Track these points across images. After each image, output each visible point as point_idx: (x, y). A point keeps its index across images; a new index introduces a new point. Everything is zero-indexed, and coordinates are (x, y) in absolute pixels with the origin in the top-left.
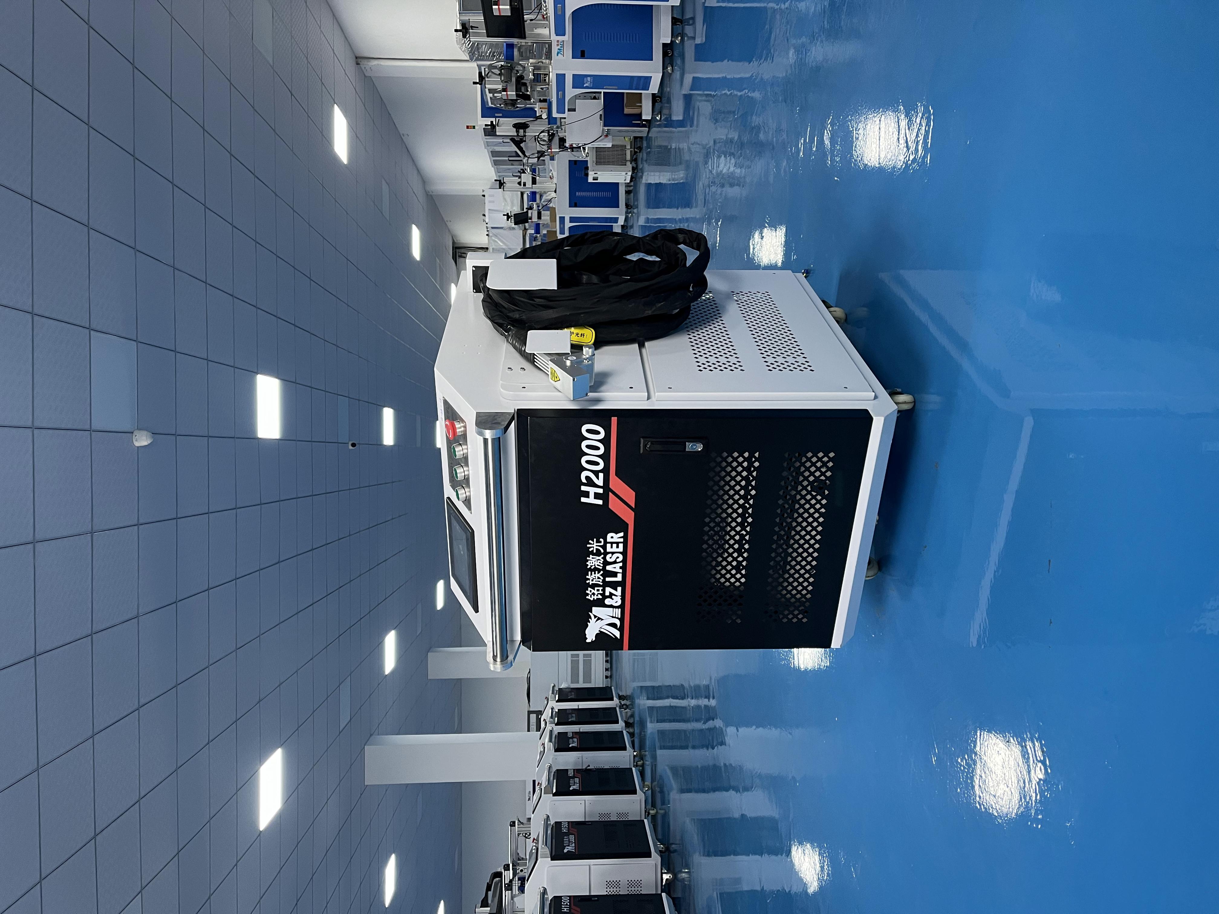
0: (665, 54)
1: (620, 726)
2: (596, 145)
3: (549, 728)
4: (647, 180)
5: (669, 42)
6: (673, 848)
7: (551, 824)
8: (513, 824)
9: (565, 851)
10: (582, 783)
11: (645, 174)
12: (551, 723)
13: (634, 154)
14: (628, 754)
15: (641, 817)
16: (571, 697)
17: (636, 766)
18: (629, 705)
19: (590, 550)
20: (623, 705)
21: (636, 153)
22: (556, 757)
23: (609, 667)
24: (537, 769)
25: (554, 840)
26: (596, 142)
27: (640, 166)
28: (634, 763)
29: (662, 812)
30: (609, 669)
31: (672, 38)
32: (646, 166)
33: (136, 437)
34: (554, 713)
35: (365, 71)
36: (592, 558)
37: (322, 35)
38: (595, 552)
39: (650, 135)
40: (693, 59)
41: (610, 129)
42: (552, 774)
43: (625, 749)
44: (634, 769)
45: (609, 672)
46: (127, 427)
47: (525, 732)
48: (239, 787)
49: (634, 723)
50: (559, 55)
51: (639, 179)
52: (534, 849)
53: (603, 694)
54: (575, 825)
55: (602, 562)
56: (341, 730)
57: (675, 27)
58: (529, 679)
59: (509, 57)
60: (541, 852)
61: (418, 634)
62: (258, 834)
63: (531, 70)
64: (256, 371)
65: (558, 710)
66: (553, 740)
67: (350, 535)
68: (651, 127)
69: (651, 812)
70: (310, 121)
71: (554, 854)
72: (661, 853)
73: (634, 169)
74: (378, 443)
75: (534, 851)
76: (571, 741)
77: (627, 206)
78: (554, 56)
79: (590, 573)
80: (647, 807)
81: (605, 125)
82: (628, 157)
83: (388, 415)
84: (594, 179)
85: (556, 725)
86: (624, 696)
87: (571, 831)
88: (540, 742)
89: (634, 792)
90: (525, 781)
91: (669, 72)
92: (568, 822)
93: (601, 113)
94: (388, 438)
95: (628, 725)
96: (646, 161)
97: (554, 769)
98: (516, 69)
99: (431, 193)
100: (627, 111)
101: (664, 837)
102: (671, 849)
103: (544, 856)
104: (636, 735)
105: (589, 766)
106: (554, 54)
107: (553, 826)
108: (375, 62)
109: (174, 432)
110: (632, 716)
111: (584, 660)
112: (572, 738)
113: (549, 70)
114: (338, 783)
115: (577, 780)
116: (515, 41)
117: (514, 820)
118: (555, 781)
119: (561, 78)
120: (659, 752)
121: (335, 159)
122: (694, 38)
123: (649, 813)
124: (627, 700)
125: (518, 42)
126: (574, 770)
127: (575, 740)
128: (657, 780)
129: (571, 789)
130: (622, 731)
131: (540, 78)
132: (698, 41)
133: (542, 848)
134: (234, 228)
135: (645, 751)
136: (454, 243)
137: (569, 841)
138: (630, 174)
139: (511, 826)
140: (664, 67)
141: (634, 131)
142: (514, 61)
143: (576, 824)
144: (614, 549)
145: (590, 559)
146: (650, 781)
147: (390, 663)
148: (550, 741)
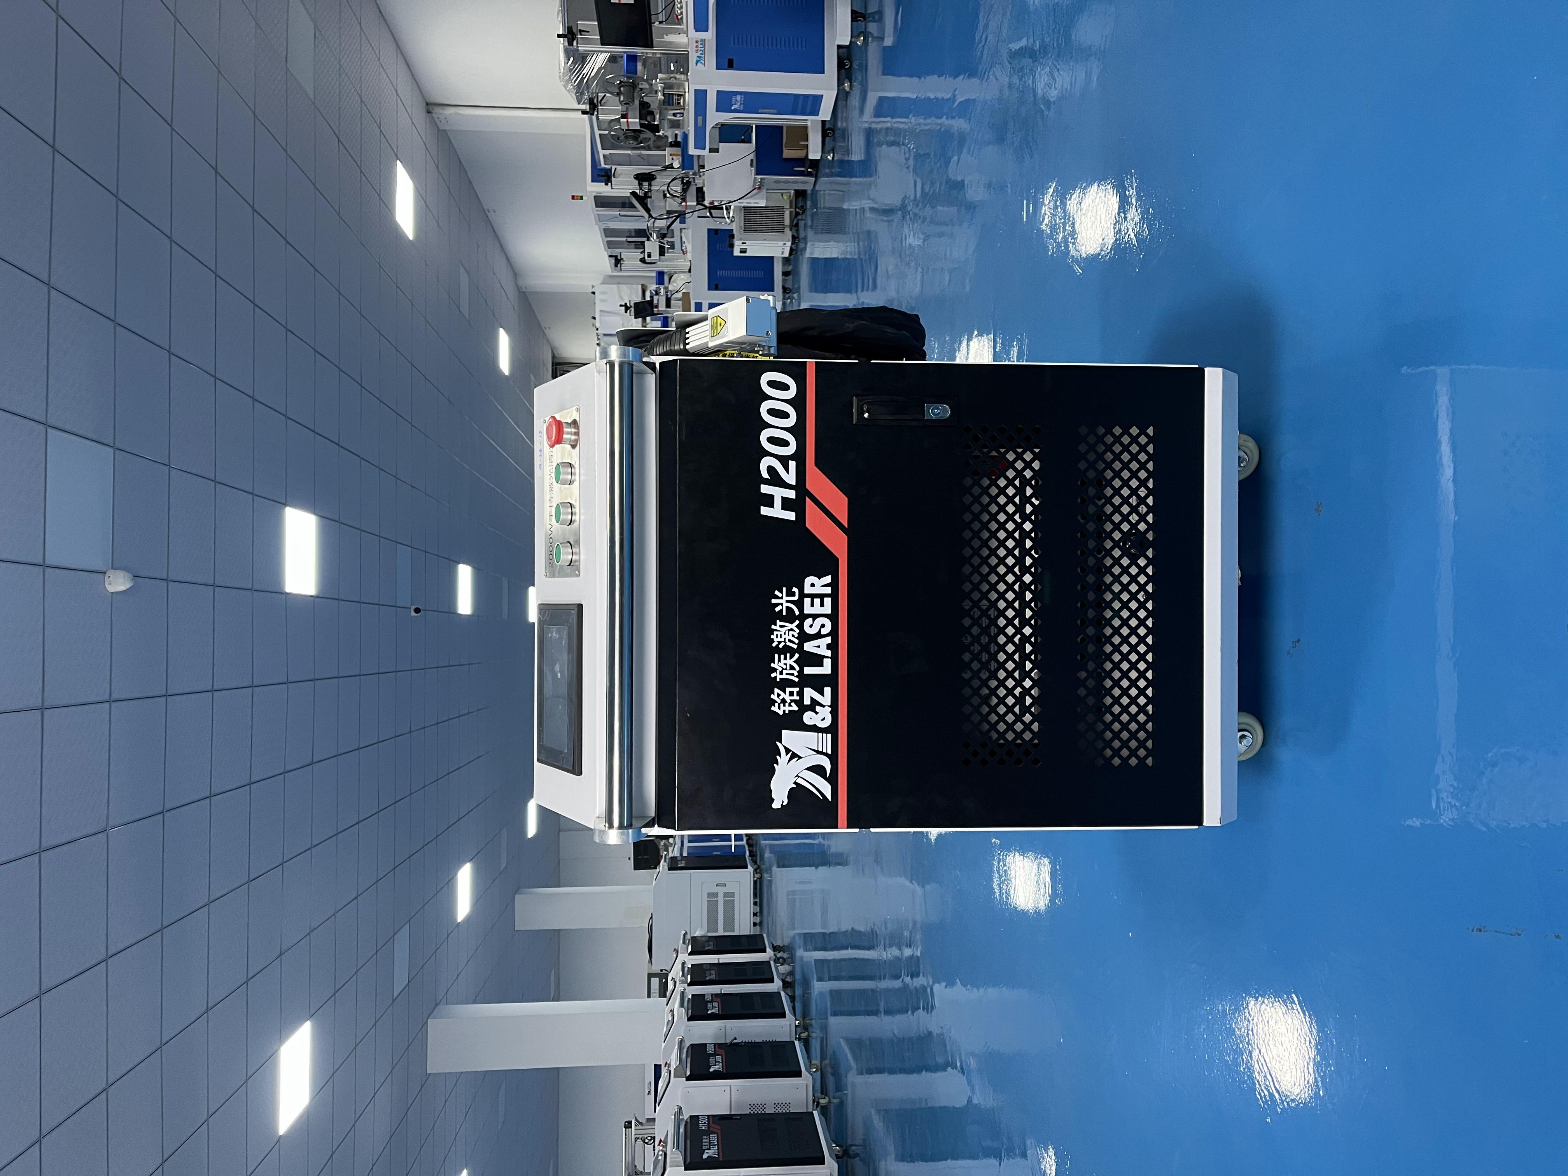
0: (841, 65)
1: (776, 986)
2: (745, 203)
3: (680, 988)
4: (812, 253)
5: (848, 44)
6: (853, 1151)
7: (683, 1119)
8: (628, 1125)
9: (705, 1156)
10: (726, 1062)
11: (809, 244)
12: (682, 982)
13: (795, 216)
14: (788, 1023)
15: (807, 1108)
16: (709, 948)
17: (799, 1039)
18: (787, 958)
19: (777, 609)
20: (779, 959)
21: (797, 214)
22: (689, 1028)
23: (758, 911)
24: (664, 1045)
25: (688, 1142)
26: (748, 198)
27: (802, 234)
28: (796, 1034)
29: (836, 1101)
30: (758, 914)
31: (852, 37)
32: (810, 233)
33: (110, 579)
34: (686, 969)
35: (438, 122)
36: (781, 626)
37: (381, 69)
38: (784, 613)
39: (817, 188)
40: (880, 72)
41: (764, 179)
42: (685, 1051)
43: (783, 1015)
44: (796, 1042)
45: (758, 918)
46: (98, 565)
47: (643, 998)
48: (249, 1074)
49: (794, 981)
50: (699, 64)
51: (801, 251)
52: (661, 1155)
53: (753, 943)
54: (718, 1121)
55: (796, 635)
56: (395, 996)
57: (854, 23)
58: (650, 928)
59: (631, 70)
60: (671, 1158)
61: (502, 869)
62: (276, 1140)
63: (660, 88)
64: (283, 501)
65: (692, 965)
66: (686, 1004)
67: (411, 732)
68: (819, 175)
69: (822, 1101)
70: (364, 178)
71: (688, 1161)
72: (837, 1158)
73: (794, 238)
74: (452, 611)
75: (660, 1158)
76: (709, 1005)
77: (785, 290)
78: (692, 66)
79: (776, 656)
80: (816, 1095)
81: (757, 173)
82: (787, 222)
83: (465, 574)
84: (741, 252)
85: (689, 985)
86: (779, 946)
87: (711, 1129)
88: (667, 1009)
89: (798, 1074)
90: (644, 1065)
91: (845, 90)
92: (708, 1116)
93: (752, 156)
94: (465, 605)
95: (786, 985)
96: (811, 227)
97: (687, 1044)
98: (641, 86)
99: (524, 290)
100: (787, 153)
101: (838, 1136)
102: (851, 1153)
103: (675, 1164)
104: (797, 999)
105: (735, 1039)
106: (692, 63)
107: (686, 1122)
108: (452, 110)
109: (165, 577)
110: (792, 973)
111: (725, 901)
112: (711, 1002)
113: (685, 89)
114: (390, 1071)
115: (719, 1058)
116: (638, 50)
117: (630, 1120)
118: (689, 1060)
119: (701, 96)
120: (832, 1020)
121: (396, 232)
122: (881, 39)
123: (818, 1103)
124: (784, 952)
125: (642, 53)
126: (715, 1044)
127: (715, 1004)
128: (829, 1056)
129: (711, 1070)
130: (779, 993)
131: (671, 100)
132: (888, 42)
133: (672, 1153)
134: (256, 308)
135: (811, 1019)
136: (554, 357)
137: (710, 1143)
138: (789, 244)
139: (626, 1127)
140: (840, 83)
141: (795, 182)
142: (636, 74)
143: (719, 1119)
144: (817, 609)
145: (777, 628)
146: (819, 1058)
147: (463, 906)
148: (682, 1005)
